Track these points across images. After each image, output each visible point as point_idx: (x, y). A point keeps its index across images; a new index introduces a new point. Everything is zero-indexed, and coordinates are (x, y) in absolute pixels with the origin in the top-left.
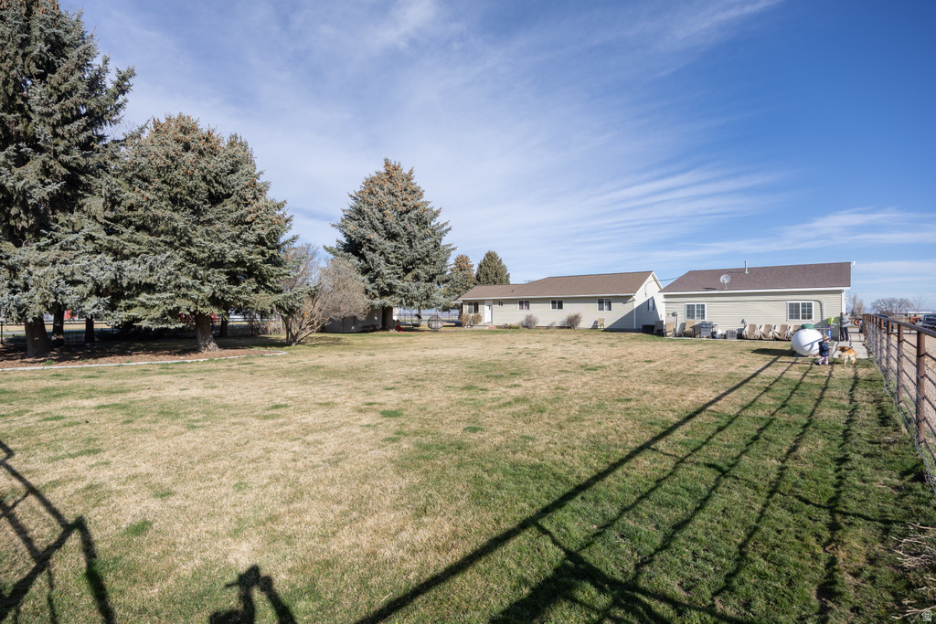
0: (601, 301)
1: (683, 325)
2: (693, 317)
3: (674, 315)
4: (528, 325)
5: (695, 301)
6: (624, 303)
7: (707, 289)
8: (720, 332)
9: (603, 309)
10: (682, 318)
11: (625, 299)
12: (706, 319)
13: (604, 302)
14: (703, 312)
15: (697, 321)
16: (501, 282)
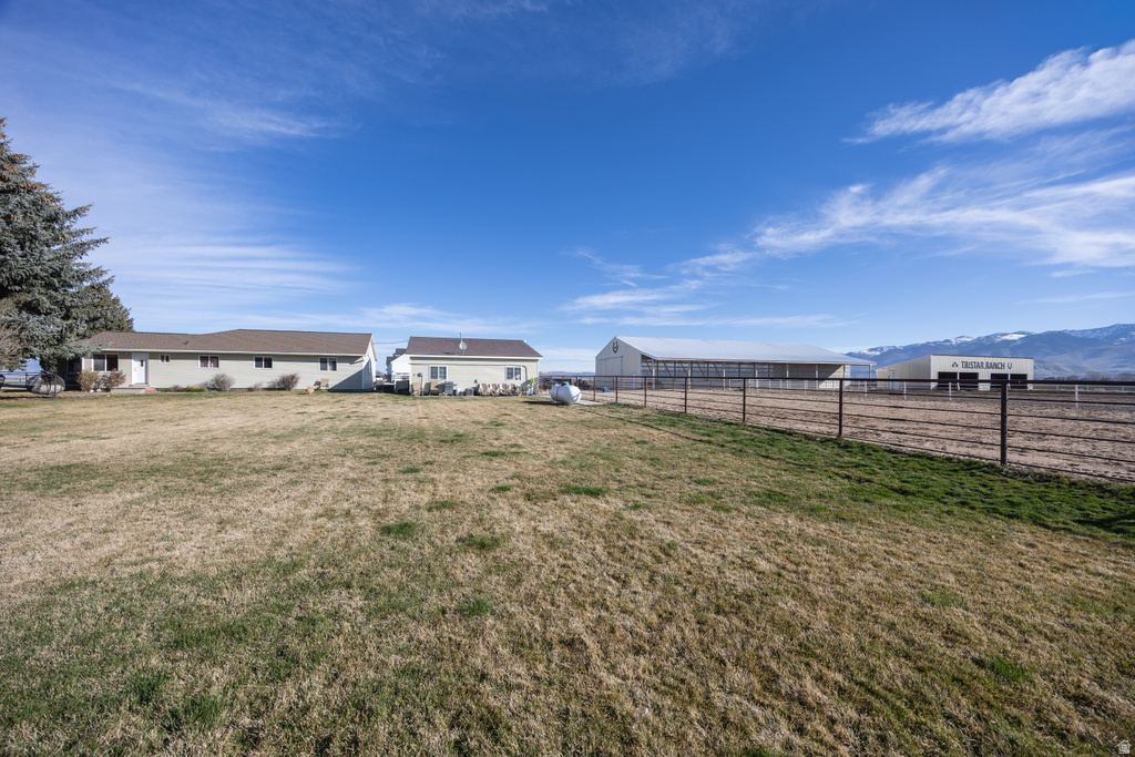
0: (323, 361)
1: (428, 385)
2: (436, 377)
3: (419, 375)
4: (219, 387)
5: (438, 364)
6: (352, 363)
7: (448, 354)
8: (460, 389)
9: (326, 369)
10: (426, 378)
11: (352, 360)
12: (447, 380)
13: (328, 362)
14: (445, 373)
15: (440, 381)
16: (120, 328)
